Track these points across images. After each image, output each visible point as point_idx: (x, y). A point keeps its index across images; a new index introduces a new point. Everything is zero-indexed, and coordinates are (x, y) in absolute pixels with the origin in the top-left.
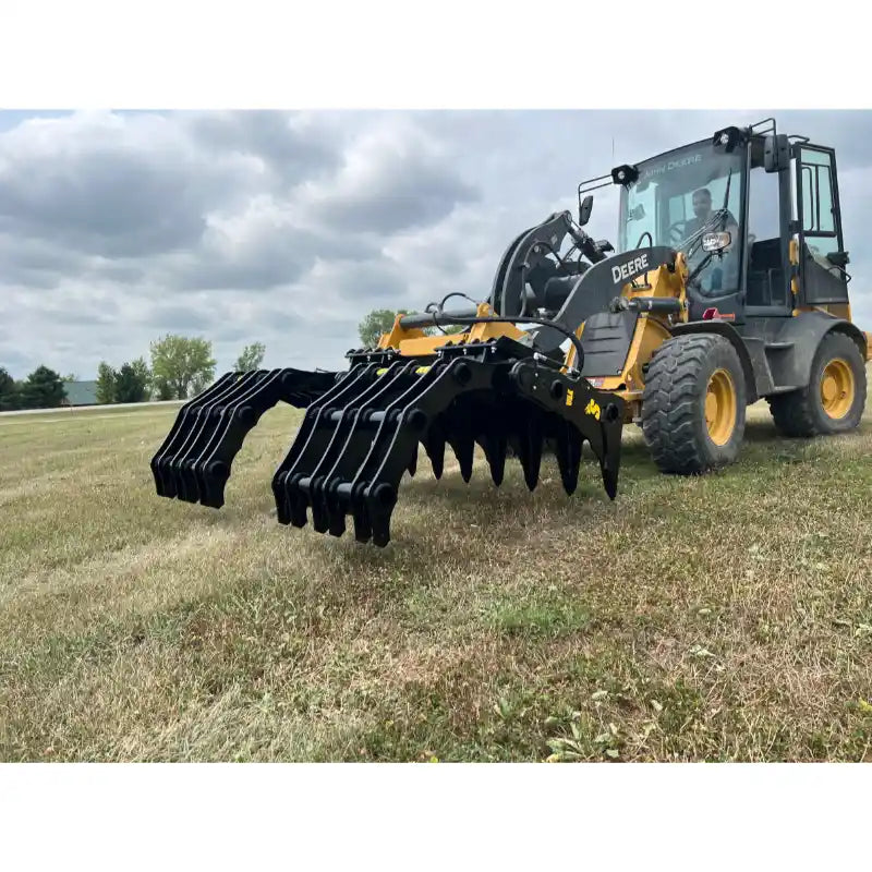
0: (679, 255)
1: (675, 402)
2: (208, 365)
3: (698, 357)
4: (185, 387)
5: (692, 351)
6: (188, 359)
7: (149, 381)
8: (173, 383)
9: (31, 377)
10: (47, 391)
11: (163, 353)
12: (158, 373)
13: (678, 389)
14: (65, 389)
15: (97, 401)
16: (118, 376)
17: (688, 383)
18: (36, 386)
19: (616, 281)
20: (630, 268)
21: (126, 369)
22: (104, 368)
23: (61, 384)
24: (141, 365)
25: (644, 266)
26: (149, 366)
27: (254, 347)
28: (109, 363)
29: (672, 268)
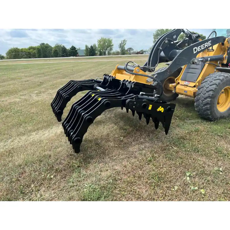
0: (227, 39)
1: (205, 98)
2: (111, 46)
3: (217, 84)
4: (105, 52)
5: (216, 81)
6: (106, 44)
7: (97, 50)
8: (103, 51)
9: (70, 48)
10: (73, 52)
11: (100, 42)
12: (99, 48)
13: (207, 95)
14: (78, 52)
15: (85, 55)
16: (89, 49)
17: (211, 93)
18: (71, 51)
19: (195, 52)
20: (202, 47)
21: (91, 47)
22: (86, 46)
23: (77, 50)
24: (95, 45)
25: (209, 45)
26: (97, 46)
27: (124, 41)
28: (87, 45)
29: (223, 44)
